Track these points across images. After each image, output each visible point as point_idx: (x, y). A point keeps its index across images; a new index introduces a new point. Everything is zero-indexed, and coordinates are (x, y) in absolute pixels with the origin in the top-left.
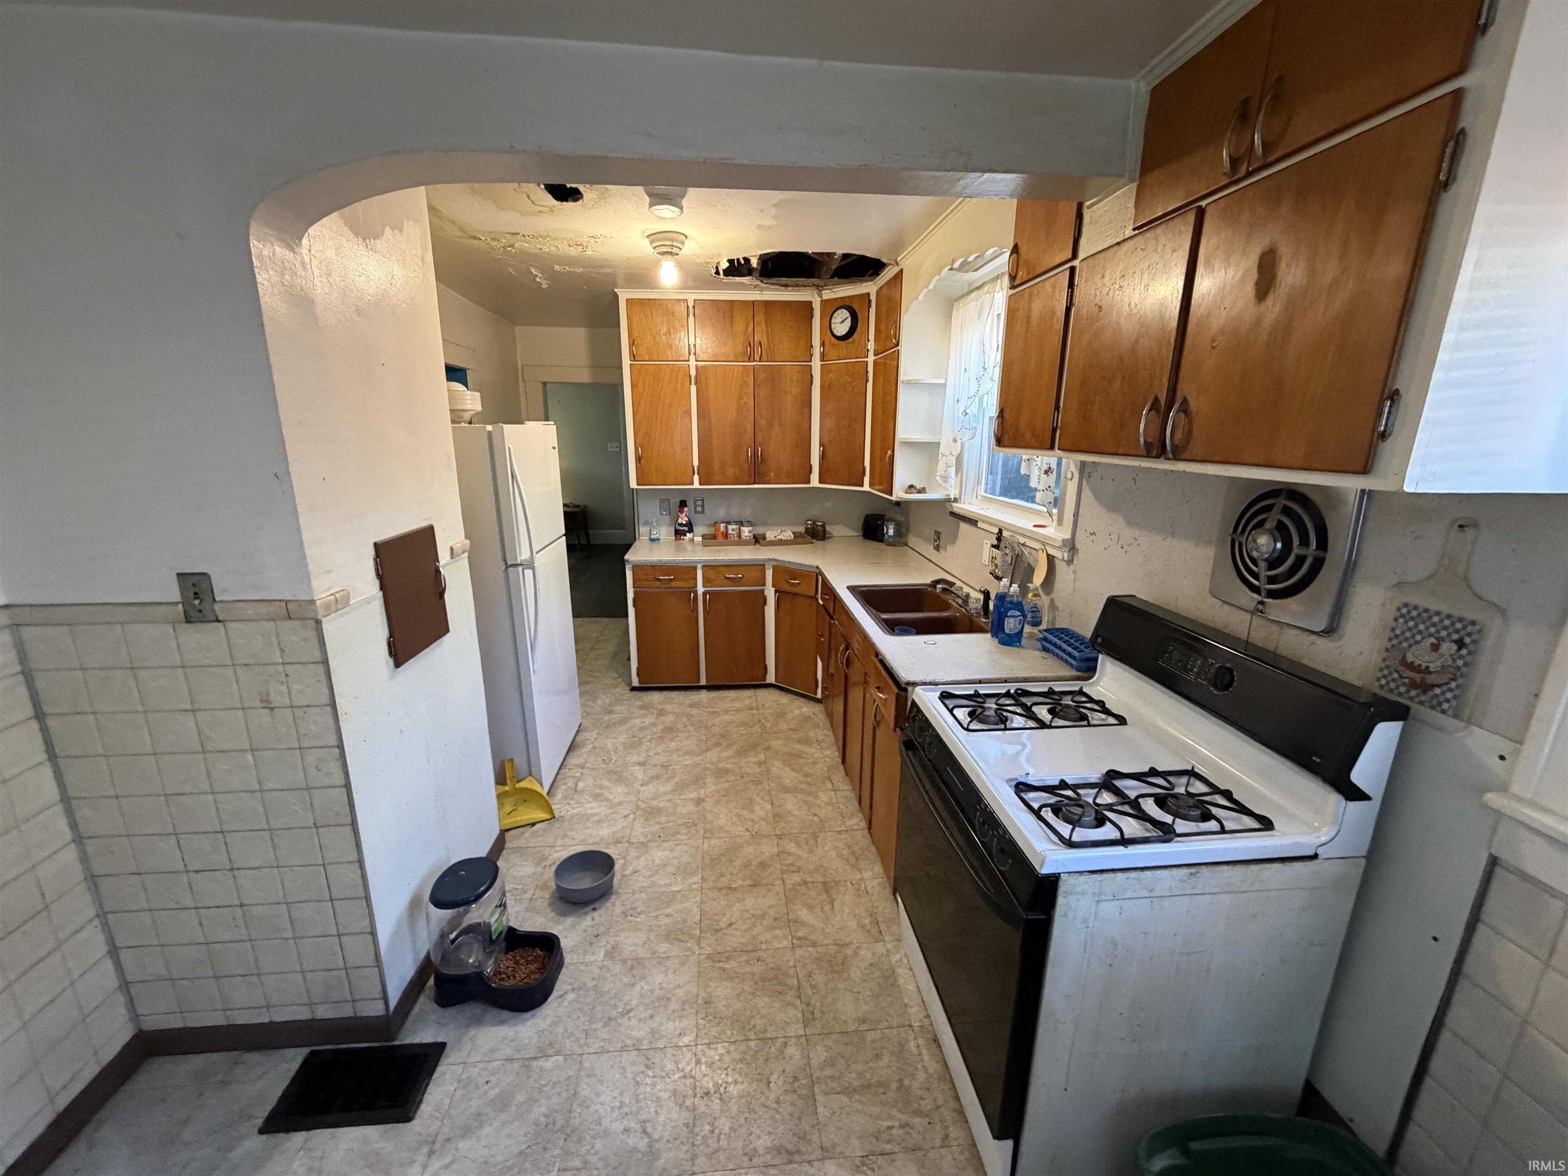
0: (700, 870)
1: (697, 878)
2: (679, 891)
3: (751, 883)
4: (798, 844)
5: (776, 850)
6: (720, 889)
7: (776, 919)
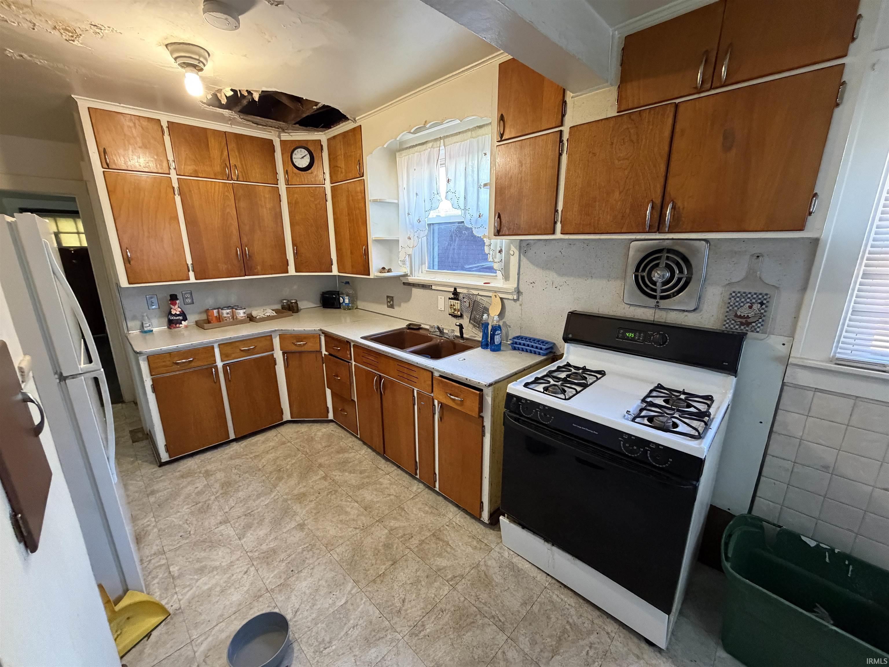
0: (348, 578)
1: (350, 585)
2: (346, 603)
3: (391, 563)
4: (395, 518)
5: (386, 531)
6: (374, 581)
7: (427, 577)
